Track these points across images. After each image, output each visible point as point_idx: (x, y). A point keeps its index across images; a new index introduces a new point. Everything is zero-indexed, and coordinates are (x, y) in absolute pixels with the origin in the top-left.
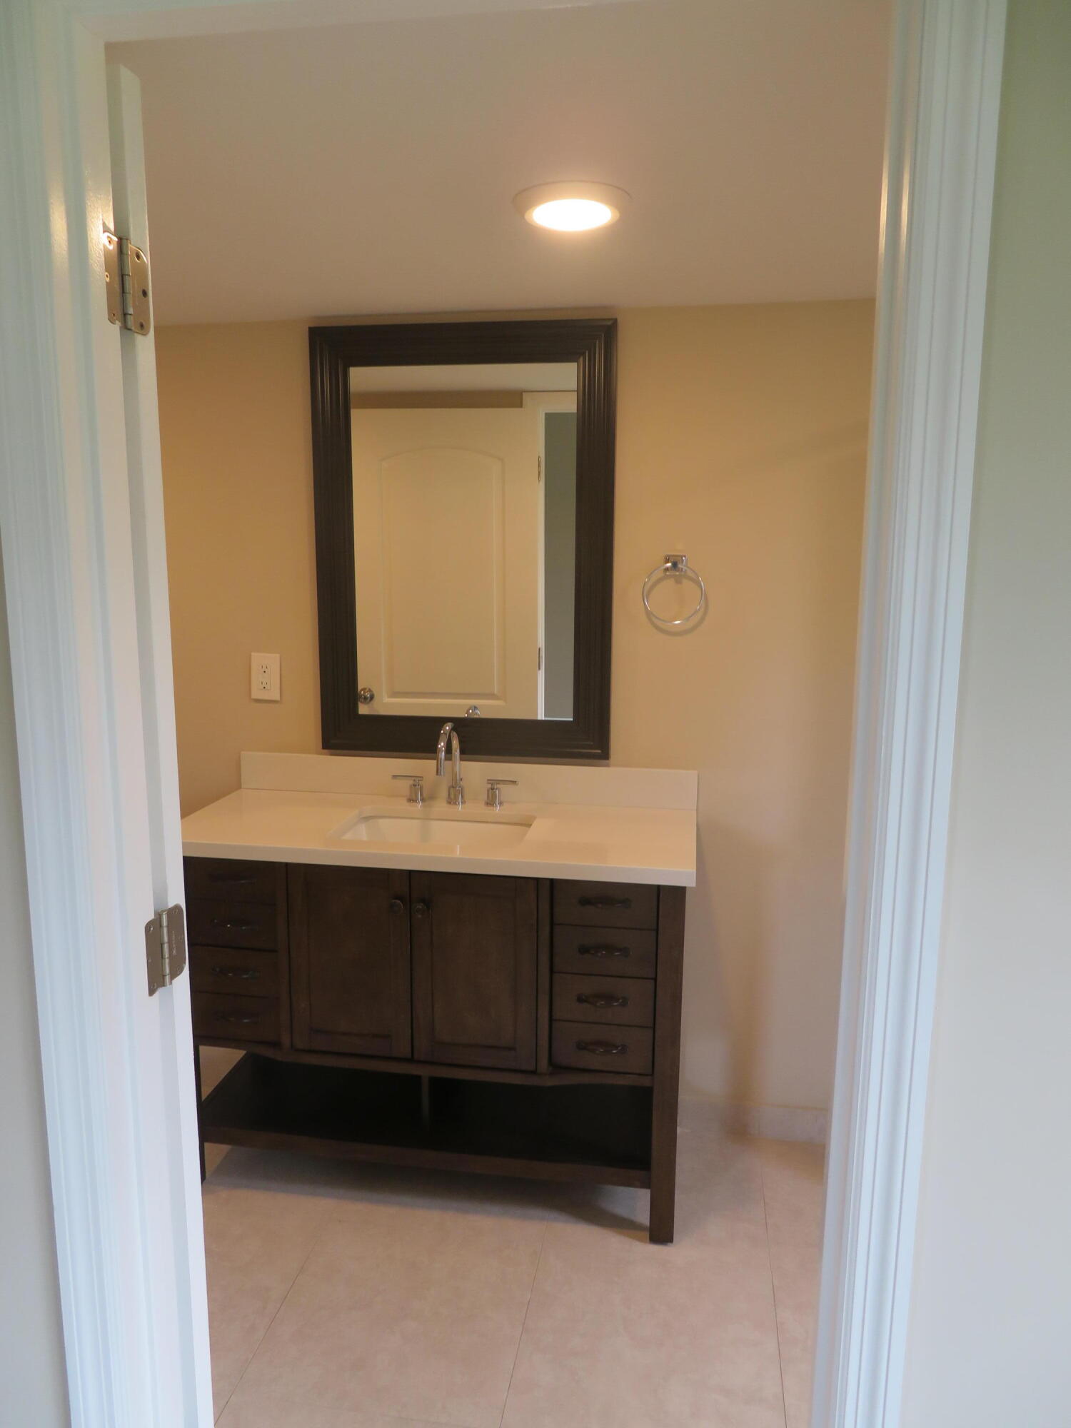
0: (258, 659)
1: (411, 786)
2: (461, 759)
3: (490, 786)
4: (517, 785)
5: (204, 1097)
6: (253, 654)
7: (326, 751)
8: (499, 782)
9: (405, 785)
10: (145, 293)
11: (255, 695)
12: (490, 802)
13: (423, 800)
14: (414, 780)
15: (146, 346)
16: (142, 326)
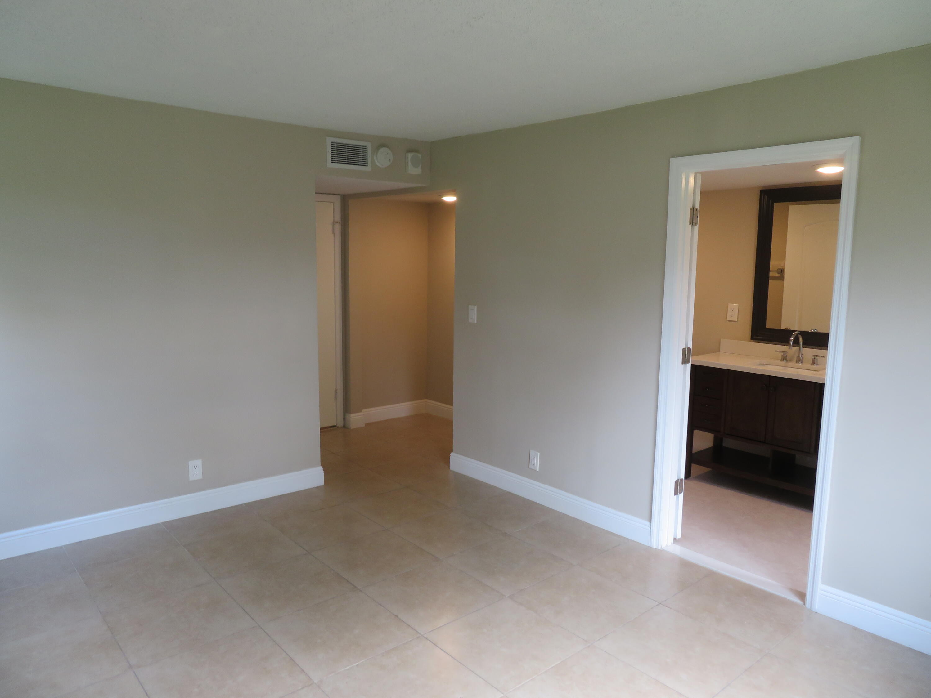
0: (730, 305)
1: (782, 355)
2: (803, 347)
3: (813, 358)
4: (824, 358)
5: (694, 451)
6: (729, 304)
7: (752, 340)
8: (817, 356)
9: (780, 355)
10: (697, 217)
11: (728, 319)
12: (813, 363)
13: (786, 360)
14: (784, 353)
15: (696, 228)
16: (696, 224)
